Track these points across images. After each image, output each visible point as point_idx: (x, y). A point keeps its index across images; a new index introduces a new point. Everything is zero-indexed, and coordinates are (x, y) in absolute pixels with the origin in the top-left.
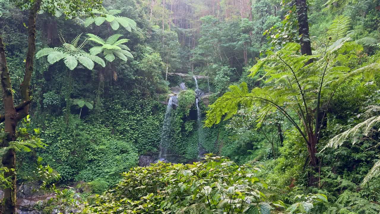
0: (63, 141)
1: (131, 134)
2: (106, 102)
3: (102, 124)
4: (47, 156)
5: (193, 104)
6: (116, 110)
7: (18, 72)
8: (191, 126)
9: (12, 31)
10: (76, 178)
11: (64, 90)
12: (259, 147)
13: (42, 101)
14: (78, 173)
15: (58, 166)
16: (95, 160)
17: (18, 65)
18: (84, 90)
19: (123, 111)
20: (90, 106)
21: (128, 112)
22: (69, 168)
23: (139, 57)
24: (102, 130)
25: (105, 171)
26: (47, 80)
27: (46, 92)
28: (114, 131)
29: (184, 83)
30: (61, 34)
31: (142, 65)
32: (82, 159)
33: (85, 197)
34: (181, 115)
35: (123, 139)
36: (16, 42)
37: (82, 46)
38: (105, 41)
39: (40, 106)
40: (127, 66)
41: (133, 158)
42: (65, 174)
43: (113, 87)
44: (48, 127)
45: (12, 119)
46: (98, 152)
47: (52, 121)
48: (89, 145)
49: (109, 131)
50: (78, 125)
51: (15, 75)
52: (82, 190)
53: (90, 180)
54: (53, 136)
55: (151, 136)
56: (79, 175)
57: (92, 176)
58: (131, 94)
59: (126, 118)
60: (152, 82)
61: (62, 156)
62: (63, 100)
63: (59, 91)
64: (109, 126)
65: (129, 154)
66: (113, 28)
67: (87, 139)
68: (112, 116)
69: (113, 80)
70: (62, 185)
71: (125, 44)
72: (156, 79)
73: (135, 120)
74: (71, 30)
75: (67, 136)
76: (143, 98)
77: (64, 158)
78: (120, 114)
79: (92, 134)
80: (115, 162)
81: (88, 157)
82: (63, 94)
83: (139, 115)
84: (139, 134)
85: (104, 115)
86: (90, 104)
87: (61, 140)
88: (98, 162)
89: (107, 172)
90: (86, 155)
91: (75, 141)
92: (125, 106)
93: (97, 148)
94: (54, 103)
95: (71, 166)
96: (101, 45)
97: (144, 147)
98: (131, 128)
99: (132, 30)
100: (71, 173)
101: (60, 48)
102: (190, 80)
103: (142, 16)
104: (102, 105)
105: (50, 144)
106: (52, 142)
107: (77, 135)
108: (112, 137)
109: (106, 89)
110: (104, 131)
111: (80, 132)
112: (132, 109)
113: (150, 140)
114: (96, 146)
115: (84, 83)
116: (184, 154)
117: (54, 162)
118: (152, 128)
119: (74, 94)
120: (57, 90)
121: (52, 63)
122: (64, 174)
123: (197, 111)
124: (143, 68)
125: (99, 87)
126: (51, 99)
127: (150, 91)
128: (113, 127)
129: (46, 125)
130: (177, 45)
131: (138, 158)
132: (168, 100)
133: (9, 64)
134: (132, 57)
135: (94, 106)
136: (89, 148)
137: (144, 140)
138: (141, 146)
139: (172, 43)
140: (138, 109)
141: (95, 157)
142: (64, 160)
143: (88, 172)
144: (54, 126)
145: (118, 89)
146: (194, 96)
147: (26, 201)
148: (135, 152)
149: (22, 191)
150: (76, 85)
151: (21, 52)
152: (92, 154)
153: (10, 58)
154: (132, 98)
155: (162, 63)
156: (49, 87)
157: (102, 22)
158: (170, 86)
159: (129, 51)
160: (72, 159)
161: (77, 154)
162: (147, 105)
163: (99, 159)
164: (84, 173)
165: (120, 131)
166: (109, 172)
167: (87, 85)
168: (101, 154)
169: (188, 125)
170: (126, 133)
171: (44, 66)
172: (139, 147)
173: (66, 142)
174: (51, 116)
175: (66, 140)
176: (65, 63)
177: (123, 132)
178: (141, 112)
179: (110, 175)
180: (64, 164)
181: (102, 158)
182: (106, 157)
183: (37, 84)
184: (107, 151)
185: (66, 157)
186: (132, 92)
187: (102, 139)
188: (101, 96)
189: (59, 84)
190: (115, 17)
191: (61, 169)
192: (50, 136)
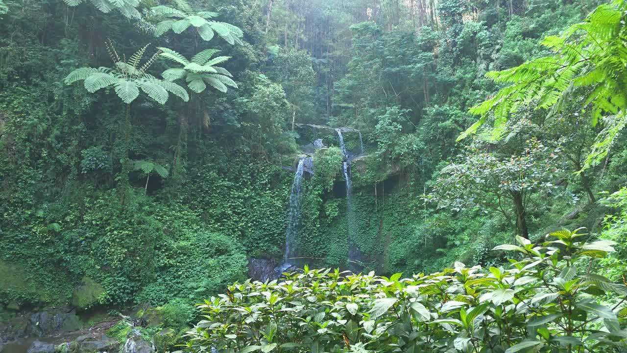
0: (115, 232)
2: (193, 166)
3: (184, 203)
4: (86, 260)
5: (340, 171)
6: (208, 181)
7: (38, 113)
8: (335, 208)
9: (28, 41)
10: (137, 298)
11: (120, 144)
12: (457, 243)
13: (79, 163)
14: (141, 290)
15: (105, 278)
16: (172, 266)
17: (37, 101)
18: (155, 146)
19: (220, 183)
20: (163, 172)
21: (229, 184)
22: (124, 281)
23: (247, 92)
24: (184, 215)
25: (189, 286)
26: (89, 126)
27: (86, 148)
28: (205, 218)
31: (251, 104)
32: (148, 264)
33: (151, 334)
34: (319, 190)
35: (220, 230)
36: (34, 60)
37: (148, 65)
38: (190, 60)
39: (76, 172)
40: (227, 105)
41: (237, 262)
42: (117, 292)
43: (204, 141)
44: (90, 208)
46: (175, 252)
47: (97, 198)
48: (161, 239)
49: (197, 216)
50: (141, 205)
51: (31, 117)
52: (145, 322)
53: (162, 303)
54: (97, 225)
55: (268, 225)
56: (143, 294)
57: (165, 295)
58: (234, 154)
59: (225, 196)
60: (270, 134)
61: (112, 260)
62: (117, 161)
63: (110, 146)
64: (196, 208)
65: (230, 255)
66: (203, 38)
67: (158, 230)
68: (202, 191)
69: (203, 128)
70: (113, 312)
71: (223, 65)
72: (277, 128)
73: (242, 199)
74: (132, 43)
75: (123, 224)
76: (255, 161)
77: (115, 263)
78: (215, 187)
79: (167, 221)
80: (205, 271)
81: (159, 261)
82: (118, 151)
83: (248, 188)
84: (247, 222)
85: (188, 188)
86: (164, 169)
87: (111, 231)
89: (193, 288)
90: (155, 258)
91: (136, 232)
92: (225, 173)
93: (175, 245)
94: (100, 166)
95: (128, 277)
96: (182, 66)
97: (257, 243)
98: (234, 212)
99: (236, 43)
100: (127, 289)
101: (109, 69)
102: (332, 134)
103: (253, 25)
104: (184, 171)
105: (93, 239)
106: (97, 234)
107: (139, 223)
108: (201, 227)
109: (192, 144)
110: (187, 215)
111: (144, 217)
112: (236, 179)
113: (266, 233)
114: (173, 242)
115: (155, 134)
116: (324, 255)
117: (99, 269)
118: (270, 211)
119: (135, 151)
120: (107, 144)
121: (92, 90)
122: (115, 291)
123: (345, 182)
124: (254, 108)
125: (180, 140)
126: (95, 159)
127: (266, 149)
128: (204, 209)
129: (87, 205)
131: (247, 262)
132: (298, 163)
133: (21, 98)
134: (236, 86)
135: (171, 174)
136: (161, 246)
137: (257, 232)
138: (252, 242)
139: (302, 71)
140: (246, 178)
141: (171, 262)
142: (116, 267)
143: (158, 288)
144: (101, 206)
145: (211, 145)
146: (342, 159)
147: (37, 344)
148: (241, 253)
149: (37, 324)
150: (140, 137)
151: (43, 79)
152: (166, 255)
153: (25, 89)
154: (237, 161)
156: (92, 140)
157: (184, 28)
158: (297, 141)
159: (232, 79)
160: (130, 265)
161: (139, 256)
162: (261, 172)
163: (178, 264)
164: (151, 290)
165: (215, 216)
166: (195, 287)
167: (158, 138)
168: (182, 255)
169: (330, 206)
170: (225, 220)
171: (82, 102)
172: (248, 244)
173: (120, 235)
174: (95, 190)
175: (121, 231)
176: (116, 91)
177: (221, 218)
178: (251, 184)
179: (196, 293)
180: (115, 274)
181: (184, 263)
182: (191, 261)
183: (71, 133)
184: (193, 250)
185: (119, 261)
186: (235, 151)
187: (184, 230)
188: (183, 156)
189: (111, 136)
190: (207, 22)
191: (110, 283)
192: (92, 224)
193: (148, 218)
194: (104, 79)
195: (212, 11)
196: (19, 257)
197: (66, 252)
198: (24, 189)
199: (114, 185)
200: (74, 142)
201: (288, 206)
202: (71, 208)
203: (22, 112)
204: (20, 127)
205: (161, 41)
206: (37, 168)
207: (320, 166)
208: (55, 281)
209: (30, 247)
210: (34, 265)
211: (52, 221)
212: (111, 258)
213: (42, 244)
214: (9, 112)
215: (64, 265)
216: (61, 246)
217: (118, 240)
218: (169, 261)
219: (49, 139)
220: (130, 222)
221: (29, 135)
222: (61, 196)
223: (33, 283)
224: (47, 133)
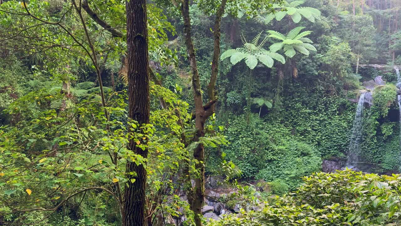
0: (244, 139)
1: (313, 135)
2: (286, 100)
3: (281, 123)
4: (230, 152)
5: (394, 102)
6: (296, 110)
7: (206, 74)
8: (390, 129)
9: (201, 36)
10: (256, 176)
11: (245, 89)
13: (225, 100)
14: (258, 172)
15: (240, 163)
16: (275, 160)
17: (206, 68)
18: (264, 89)
19: (304, 110)
20: (269, 105)
21: (310, 111)
22: (249, 166)
23: (323, 50)
24: (281, 130)
25: (285, 173)
26: (230, 80)
27: (229, 92)
28: (294, 132)
29: (381, 77)
30: (242, 34)
31: (326, 59)
32: (261, 158)
33: (266, 197)
34: (376, 116)
35: (304, 140)
36: (204, 47)
37: (262, 44)
38: (286, 36)
39: (224, 105)
40: (309, 60)
41: (315, 162)
42: (246, 172)
43: (293, 85)
44: (231, 125)
45: (201, 117)
46: (277, 152)
47: (234, 119)
48: (269, 144)
49: (289, 131)
50: (257, 124)
51: (203, 77)
52: (262, 189)
53: (270, 180)
54: (235, 134)
55: (337, 139)
56: (260, 174)
57: (271, 176)
58: (313, 91)
59: (307, 118)
60: (339, 77)
61: (243, 154)
62: (244, 99)
63: (240, 90)
64: (288, 126)
65: (310, 157)
66: (294, 21)
67: (267, 138)
68: (292, 115)
69: (293, 77)
70: (244, 182)
71: (307, 36)
72: (344, 73)
73: (318, 121)
74: (252, 30)
75: (248, 134)
76: (327, 96)
77: (245, 156)
78: (300, 113)
79: (271, 133)
80: (295, 165)
81: (268, 156)
82: (244, 93)
83: (322, 114)
84: (322, 136)
85: (283, 114)
86: (269, 103)
87: (242, 138)
88: (278, 163)
89: (287, 174)
90: (265, 155)
91: (255, 139)
92: (307, 104)
93: (276, 148)
94: (236, 102)
95: (251, 164)
96: (282, 41)
97: (329, 150)
98: (313, 129)
99: (316, 20)
100: (251, 170)
101: (242, 49)
102: (390, 72)
103: (327, 3)
104: (281, 103)
105: (233, 141)
106: (235, 139)
107: (257, 134)
108: (291, 138)
109: (286, 87)
110: (283, 131)
111: (259, 131)
112: (314, 108)
113: (335, 144)
114: (275, 146)
115: (264, 82)
116: (379, 162)
117: (237, 158)
118: (338, 130)
119: (254, 93)
120: (239, 89)
121: (234, 63)
124: (327, 61)
125: (279, 85)
126: (233, 98)
127: (336, 88)
128: (293, 127)
129: (229, 123)
130: (371, 30)
131: (322, 162)
132: (359, 97)
133: (199, 67)
134: (315, 50)
135: (273, 105)
136: (269, 148)
137: (329, 143)
138: (325, 150)
139: (365, 29)
140: (321, 107)
141: (274, 157)
142: (245, 158)
143: (267, 172)
144: (236, 124)
145: (298, 87)
146: (395, 93)
147: (212, 192)
148: (318, 156)
149: (210, 183)
150: (256, 84)
151: (208, 56)
152: (271, 154)
153: (200, 62)
154: (315, 96)
155: (351, 54)
156: (231, 87)
157: (283, 16)
158: (361, 80)
159: (312, 44)
160: (252, 157)
161: (257, 153)
162: (331, 103)
163: (278, 159)
164: (264, 172)
165: (300, 131)
166: (289, 174)
167: (266, 84)
168: (281, 154)
169: (385, 127)
170: (307, 134)
171: (227, 67)
172: (322, 150)
173: (247, 140)
174: (233, 115)
175: (247, 138)
176: (246, 62)
177: (304, 133)
178: (325, 111)
179: (291, 177)
180: (245, 162)
181: (282, 159)
182: (286, 158)
183: (221, 84)
184: (287, 152)
185: (247, 154)
186: (314, 90)
187: (281, 139)
188: (280, 94)
189: (241, 84)
190: (297, 9)
191: (242, 166)
192: (232, 133)
193: (261, 132)
194: (239, 56)
199: (243, 112)
200: (223, 89)
201: (352, 127)
205: (270, 27)
207: (378, 99)
212: (242, 152)
220: (251, 134)
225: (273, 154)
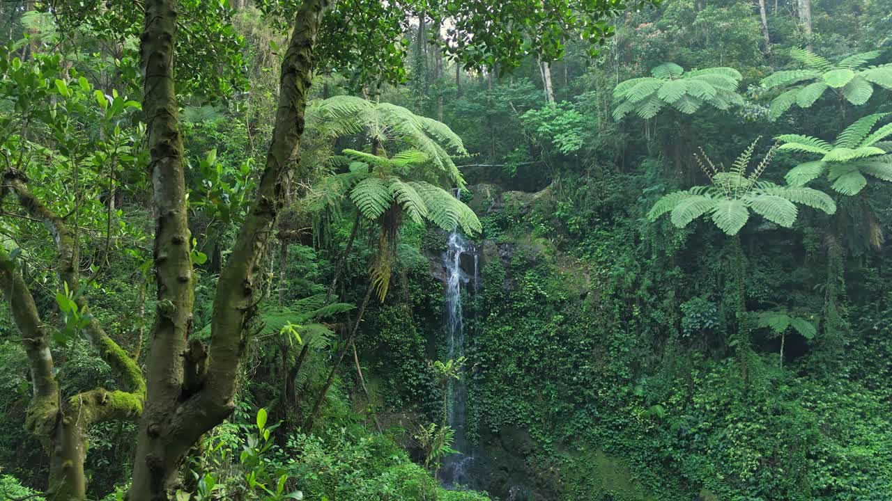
0: (740, 425)
2: (862, 313)
3: (853, 379)
4: (702, 463)
7: (624, 259)
11: (733, 290)
13: (680, 321)
15: (733, 495)
16: (840, 490)
17: (622, 244)
18: (788, 286)
20: (808, 330)
24: (855, 399)
26: (688, 270)
27: (686, 300)
30: (702, 151)
32: (798, 482)
36: (614, 195)
37: (760, 169)
38: (833, 143)
39: (677, 335)
43: (880, 269)
44: (700, 385)
46: (846, 467)
47: (709, 370)
48: (817, 441)
49: (881, 401)
50: (776, 383)
51: (616, 266)
54: (713, 411)
61: (740, 468)
62: (732, 316)
63: (720, 294)
64: (878, 387)
66: (853, 102)
67: (809, 425)
69: (873, 248)
74: (736, 140)
75: (750, 413)
77: (746, 474)
79: (824, 410)
81: (817, 478)
82: (732, 301)
85: (858, 352)
86: (807, 323)
87: (734, 422)
90: (810, 473)
91: (773, 426)
93: (843, 454)
94: (707, 325)
96: (821, 156)
101: (704, 188)
104: (846, 323)
105: (709, 431)
106: (714, 425)
107: (776, 412)
110: (861, 401)
111: (784, 404)
114: (839, 447)
115: (787, 268)
117: (723, 481)
119: (758, 298)
120: (715, 291)
121: (680, 224)
125: (831, 275)
126: (699, 315)
129: (696, 380)
133: (604, 244)
135: (821, 330)
136: (818, 453)
141: (840, 482)
142: (747, 480)
144: (715, 383)
150: (762, 275)
151: (627, 216)
152: (829, 470)
153: (608, 231)
156: (693, 287)
157: (817, 95)
160: (769, 480)
161: (782, 466)
163: (853, 488)
167: (794, 273)
168: (858, 474)
171: (674, 239)
173: (747, 429)
174: (705, 359)
175: (748, 424)
176: (714, 219)
180: (748, 492)
181: (865, 487)
182: (879, 485)
183: (665, 281)
184: (880, 465)
185: (752, 470)
187: (857, 426)
188: (840, 298)
189: (719, 279)
190: (858, 73)
192: (706, 410)
193: (789, 405)
194: (697, 205)
195: (867, 51)
196: (621, 449)
197: (675, 446)
198: (617, 359)
199: (731, 352)
200: (669, 292)
202: (675, 385)
203: (606, 261)
204: (606, 279)
205: (783, 126)
206: (631, 331)
208: (667, 488)
209: (631, 436)
210: (638, 461)
211: (654, 403)
212: (737, 464)
213: (645, 433)
214: (593, 263)
215: (675, 466)
216: (669, 439)
217: (745, 438)
218: (835, 481)
219: (640, 292)
220: (760, 410)
221: (617, 289)
222: (662, 367)
223: (638, 486)
224: (636, 284)
225: (832, 470)
